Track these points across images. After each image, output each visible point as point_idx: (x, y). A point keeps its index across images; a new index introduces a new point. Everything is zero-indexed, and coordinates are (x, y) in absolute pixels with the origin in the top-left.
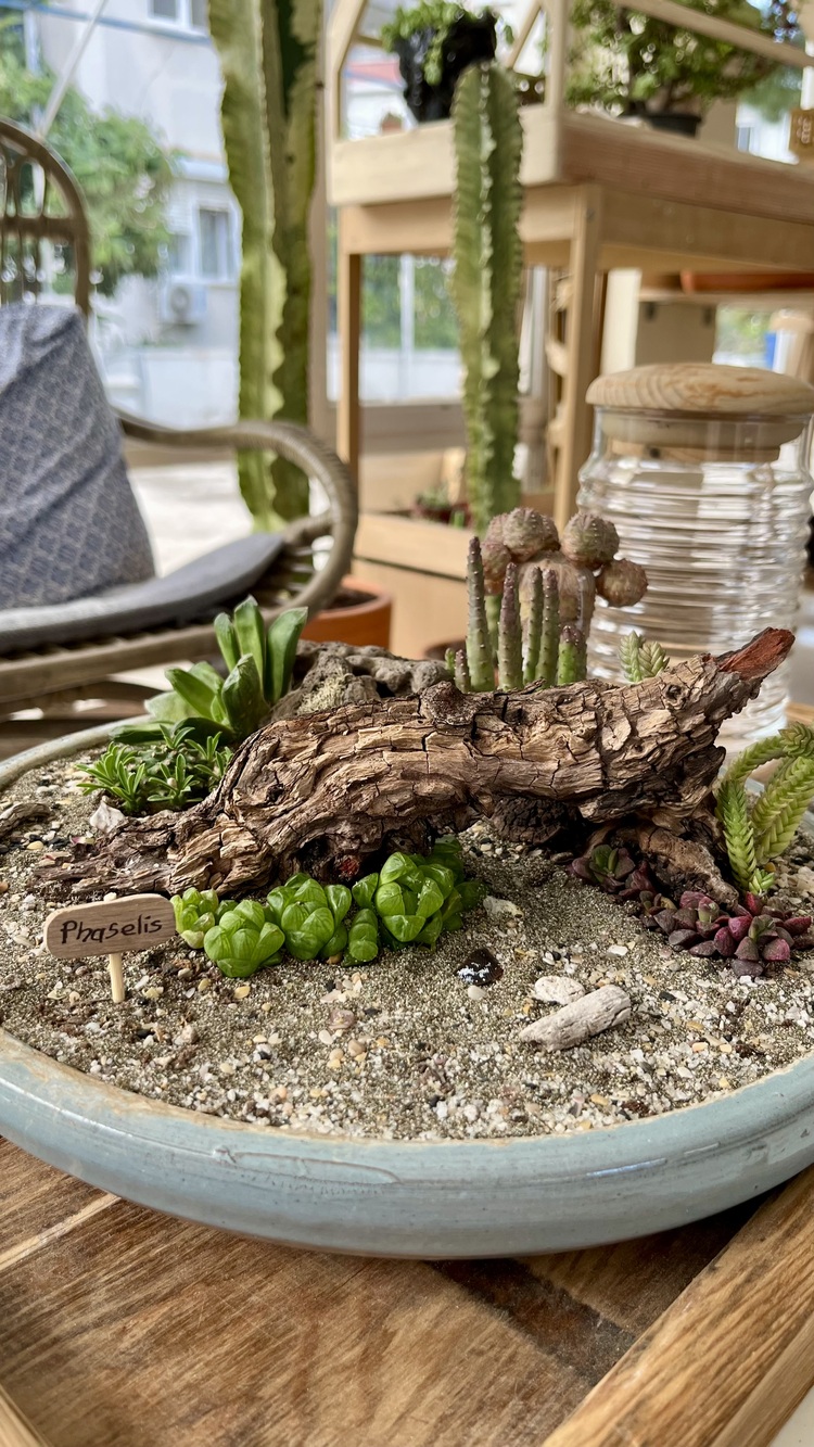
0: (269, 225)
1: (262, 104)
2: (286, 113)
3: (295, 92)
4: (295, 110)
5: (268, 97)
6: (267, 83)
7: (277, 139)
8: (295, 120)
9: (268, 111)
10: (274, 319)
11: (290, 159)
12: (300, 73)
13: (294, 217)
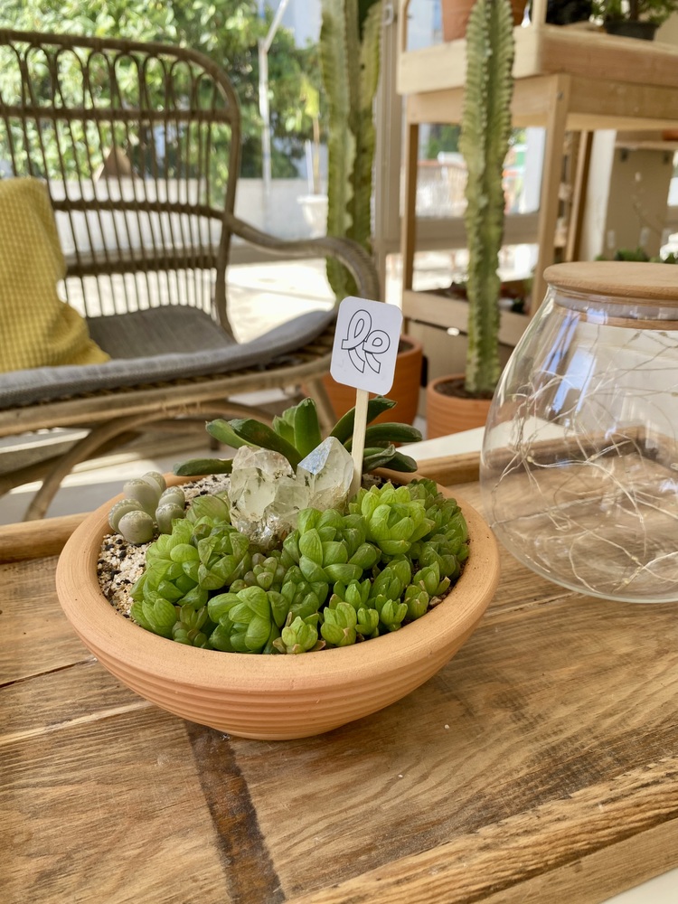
0: (347, 109)
1: (343, 33)
2: (361, 38)
3: (367, 24)
4: (366, 35)
5: (347, 29)
6: (347, 20)
7: (353, 54)
8: (366, 41)
9: (347, 38)
10: (349, 170)
11: (363, 67)
12: (370, 11)
13: (364, 104)
